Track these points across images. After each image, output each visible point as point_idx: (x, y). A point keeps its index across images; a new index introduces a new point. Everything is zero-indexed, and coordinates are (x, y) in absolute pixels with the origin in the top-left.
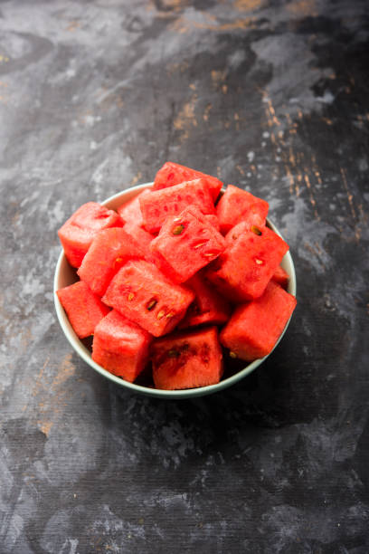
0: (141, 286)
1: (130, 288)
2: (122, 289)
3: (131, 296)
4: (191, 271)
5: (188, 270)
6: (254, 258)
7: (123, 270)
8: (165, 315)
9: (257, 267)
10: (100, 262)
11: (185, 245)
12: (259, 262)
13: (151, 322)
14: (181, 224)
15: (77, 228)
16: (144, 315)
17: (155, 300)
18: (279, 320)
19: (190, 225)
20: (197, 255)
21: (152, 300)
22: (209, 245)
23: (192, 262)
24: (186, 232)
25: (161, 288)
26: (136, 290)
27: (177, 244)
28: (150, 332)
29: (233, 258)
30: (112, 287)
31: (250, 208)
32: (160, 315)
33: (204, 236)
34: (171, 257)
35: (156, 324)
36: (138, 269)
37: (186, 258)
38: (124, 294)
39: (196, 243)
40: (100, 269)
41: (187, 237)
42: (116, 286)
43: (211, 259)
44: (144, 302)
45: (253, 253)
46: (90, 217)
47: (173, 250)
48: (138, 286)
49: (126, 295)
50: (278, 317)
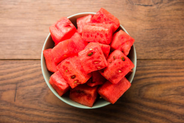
0: (71, 69)
1: (67, 68)
2: (64, 67)
3: (67, 71)
4: (90, 72)
5: (89, 71)
6: (118, 70)
7: (66, 60)
8: (77, 83)
9: (118, 74)
10: (59, 53)
11: (91, 61)
12: (120, 71)
13: (71, 83)
14: (92, 52)
15: (57, 29)
16: (69, 79)
17: (75, 76)
18: (121, 92)
19: (95, 54)
20: (94, 66)
21: (74, 76)
22: (100, 64)
23: (91, 68)
24: (93, 56)
25: (78, 73)
26: (69, 70)
27: (88, 60)
28: (70, 85)
29: (109, 70)
30: (61, 64)
31: (126, 42)
32: (75, 82)
33: (100, 60)
34: (84, 64)
35: (73, 84)
36: (71, 63)
37: (89, 66)
38: (65, 69)
39: (96, 61)
40: (58, 55)
41: (93, 58)
42: (62, 65)
43: (99, 69)
44: (71, 75)
45: (118, 68)
46: (63, 25)
47: (85, 62)
48: (70, 69)
49: (65, 70)
50: (121, 91)
